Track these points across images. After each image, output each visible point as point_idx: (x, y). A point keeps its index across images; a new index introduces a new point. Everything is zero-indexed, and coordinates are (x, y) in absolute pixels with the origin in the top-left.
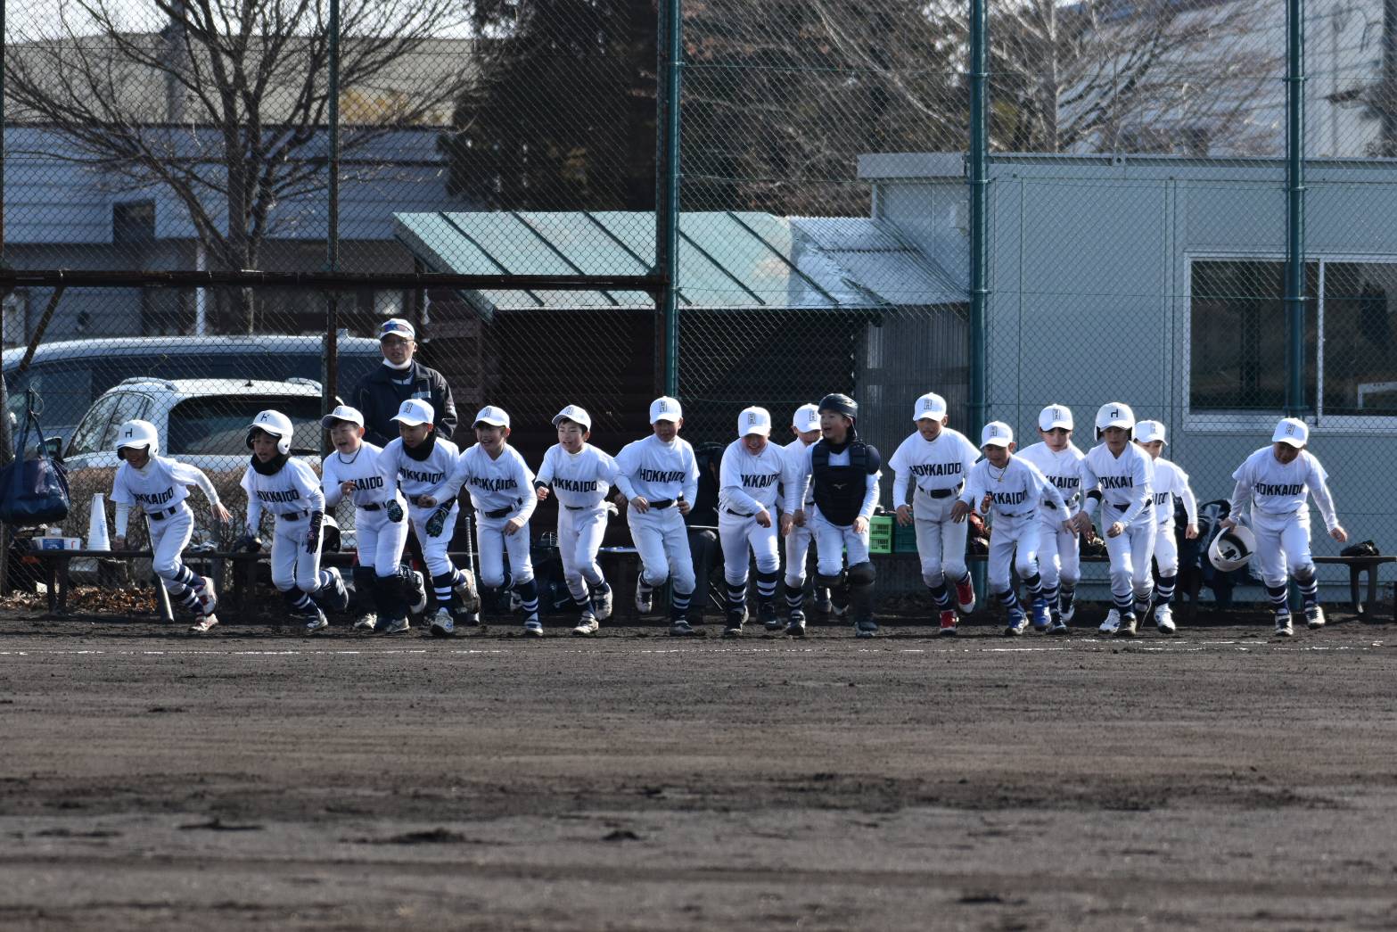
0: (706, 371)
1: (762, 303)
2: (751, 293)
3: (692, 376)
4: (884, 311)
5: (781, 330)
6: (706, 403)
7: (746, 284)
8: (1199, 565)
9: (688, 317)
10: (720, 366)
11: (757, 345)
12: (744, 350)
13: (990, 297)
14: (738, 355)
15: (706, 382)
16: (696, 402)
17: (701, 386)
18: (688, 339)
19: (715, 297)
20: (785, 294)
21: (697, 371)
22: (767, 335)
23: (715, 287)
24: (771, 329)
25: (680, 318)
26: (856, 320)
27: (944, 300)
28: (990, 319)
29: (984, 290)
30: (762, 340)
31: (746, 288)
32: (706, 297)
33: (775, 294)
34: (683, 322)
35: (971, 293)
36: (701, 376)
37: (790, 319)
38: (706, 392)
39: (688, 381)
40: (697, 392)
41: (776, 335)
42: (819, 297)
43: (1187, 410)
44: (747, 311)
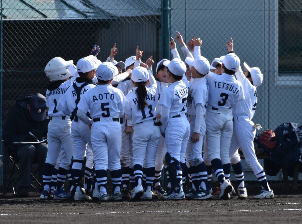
0: (18, 55)
1: (45, 16)
2: (37, 11)
3: (10, 58)
4: (109, 20)
5: (58, 31)
6: (18, 73)
7: (34, 6)
8: (300, 160)
9: (7, 25)
10: (25, 52)
11: (45, 40)
12: (38, 43)
13: (172, 11)
14: (35, 46)
15: (17, 61)
16: (13, 73)
17: (15, 64)
18: (8, 37)
19: (17, 13)
20: (55, 11)
21: (12, 55)
22: (50, 34)
23: (17, 7)
24: (53, 31)
25: (3, 26)
26: (94, 25)
27: (142, 14)
28: (172, 24)
29: (169, 8)
30: (48, 37)
31: (33, 8)
32: (12, 13)
33: (50, 11)
34: (5, 28)
35: (162, 10)
36: (15, 58)
37: (63, 25)
38: (17, 67)
39: (8, 61)
40: (13, 67)
41: (55, 34)
42: (74, 13)
43: (276, 74)
44: (35, 21)
